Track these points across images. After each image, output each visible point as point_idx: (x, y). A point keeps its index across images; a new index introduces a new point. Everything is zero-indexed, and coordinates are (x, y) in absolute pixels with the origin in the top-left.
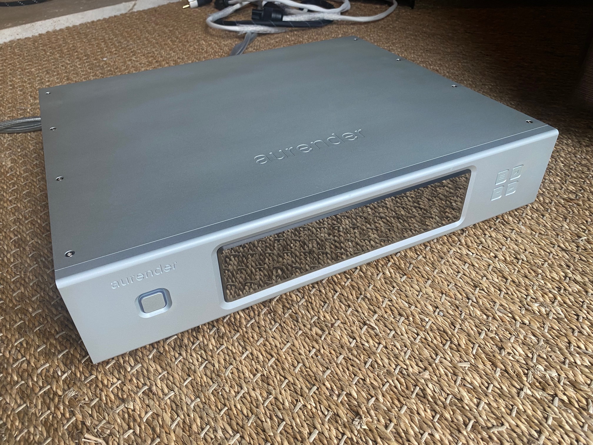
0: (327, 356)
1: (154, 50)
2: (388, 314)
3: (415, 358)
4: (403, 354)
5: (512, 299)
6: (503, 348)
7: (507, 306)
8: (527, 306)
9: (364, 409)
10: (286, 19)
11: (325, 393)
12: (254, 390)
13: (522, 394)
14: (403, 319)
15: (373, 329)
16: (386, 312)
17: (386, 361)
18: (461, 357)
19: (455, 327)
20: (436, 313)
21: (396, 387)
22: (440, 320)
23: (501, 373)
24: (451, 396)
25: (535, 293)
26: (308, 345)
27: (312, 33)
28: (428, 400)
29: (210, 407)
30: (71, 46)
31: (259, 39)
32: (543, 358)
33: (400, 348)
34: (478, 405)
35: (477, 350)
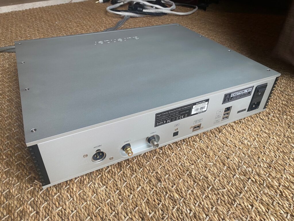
0: (149, 156)
1: (80, 20)
3: (188, 160)
4: (183, 157)
5: (236, 138)
6: (229, 158)
7: (233, 141)
8: (242, 141)
9: (163, 179)
10: (144, 11)
11: (146, 171)
12: (114, 168)
13: (235, 177)
14: (185, 143)
15: (171, 146)
17: (175, 160)
18: (209, 160)
19: (208, 148)
20: (200, 142)
21: (178, 171)
22: (202, 145)
23: (227, 168)
24: (203, 176)
25: (246, 136)
27: (156, 18)
28: (192, 177)
29: (93, 174)
30: (40, 16)
31: (131, 19)
32: (246, 163)
33: (182, 155)
34: (214, 181)
35: (217, 158)
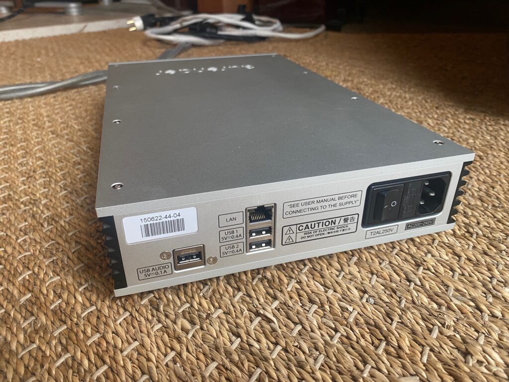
2: (293, 300)
3: (330, 368)
4: (311, 360)
5: (470, 282)
7: (466, 292)
10: (220, 33)
14: (315, 307)
15: (269, 321)
16: (291, 298)
19: (392, 320)
20: (364, 300)
22: (369, 309)
26: (165, 345)
35: (429, 356)
